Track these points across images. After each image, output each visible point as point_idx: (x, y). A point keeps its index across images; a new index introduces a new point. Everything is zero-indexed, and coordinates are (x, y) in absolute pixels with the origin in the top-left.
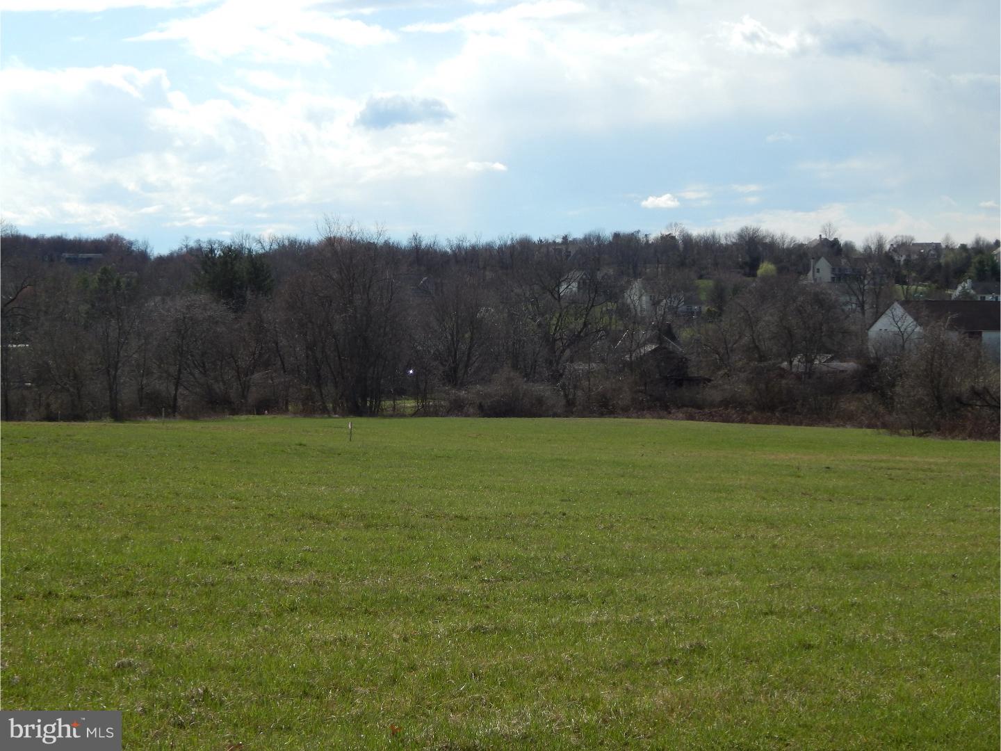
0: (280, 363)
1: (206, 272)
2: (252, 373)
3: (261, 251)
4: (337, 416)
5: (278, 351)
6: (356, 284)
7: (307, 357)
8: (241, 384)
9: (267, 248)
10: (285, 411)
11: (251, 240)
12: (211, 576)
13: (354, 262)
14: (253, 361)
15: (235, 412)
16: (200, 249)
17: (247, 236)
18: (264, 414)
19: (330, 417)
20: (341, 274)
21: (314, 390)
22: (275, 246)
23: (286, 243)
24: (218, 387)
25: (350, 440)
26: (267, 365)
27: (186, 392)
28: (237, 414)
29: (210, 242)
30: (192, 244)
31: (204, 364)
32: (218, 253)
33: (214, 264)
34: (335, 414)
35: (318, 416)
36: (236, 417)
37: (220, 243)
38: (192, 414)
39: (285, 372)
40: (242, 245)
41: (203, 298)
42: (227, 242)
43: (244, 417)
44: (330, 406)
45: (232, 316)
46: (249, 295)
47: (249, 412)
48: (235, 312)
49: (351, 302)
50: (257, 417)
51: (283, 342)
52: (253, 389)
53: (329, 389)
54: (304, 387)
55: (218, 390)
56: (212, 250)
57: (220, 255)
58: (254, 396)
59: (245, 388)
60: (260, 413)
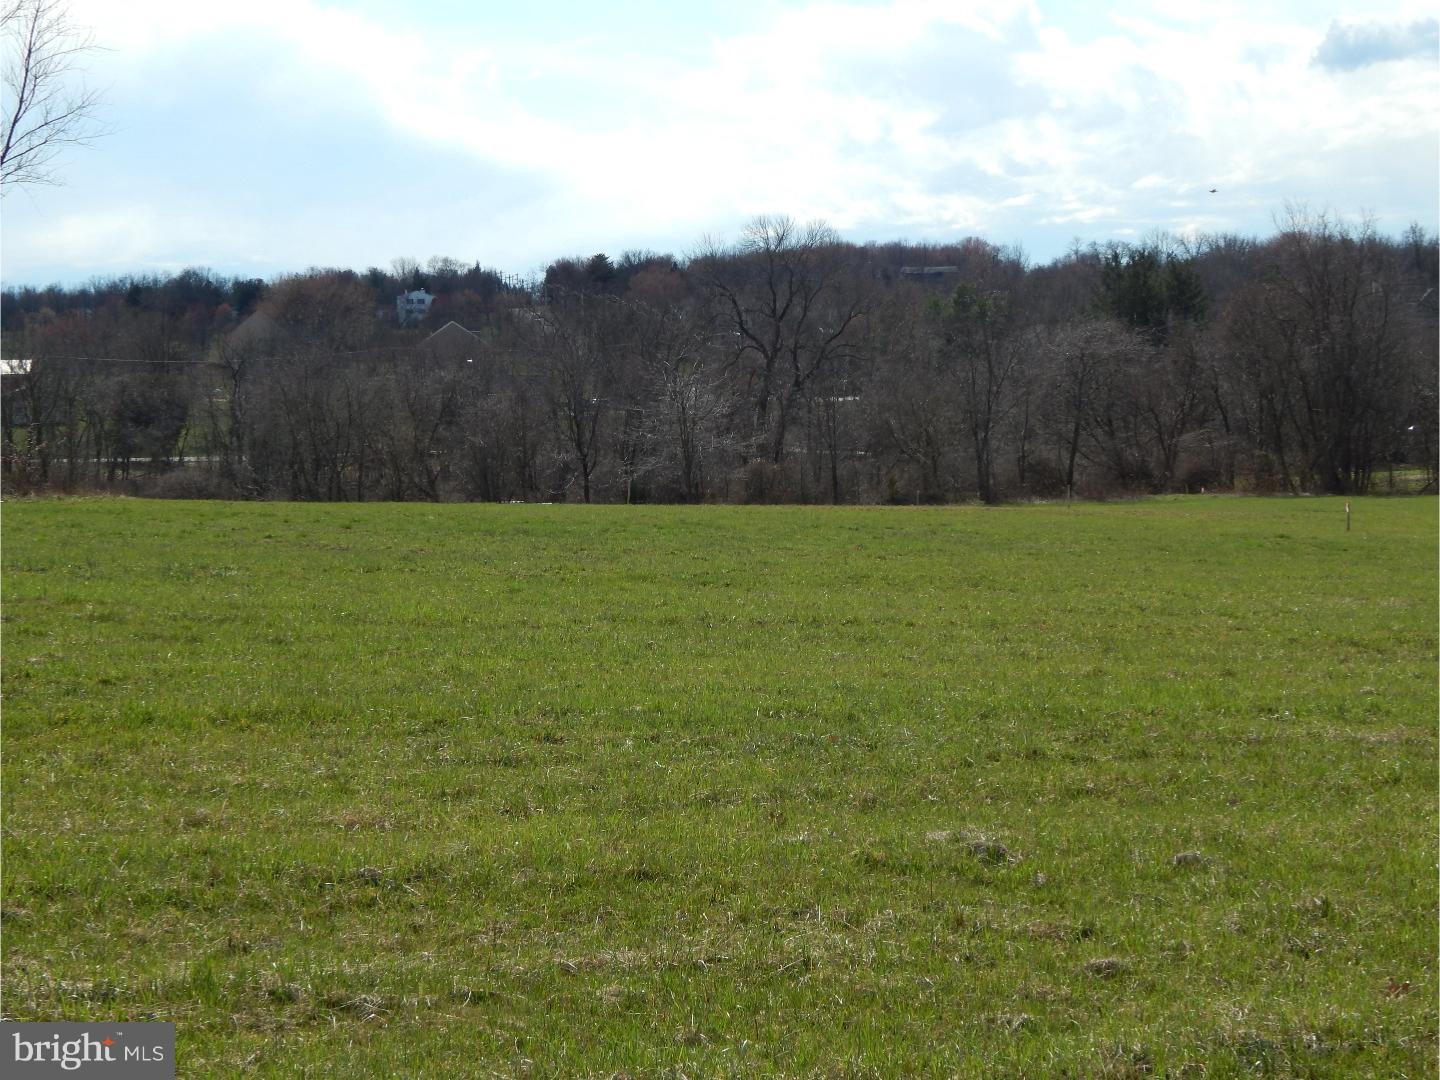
0: (1221, 417)
1: (1108, 287)
2: (1181, 433)
3: (1186, 256)
4: (1307, 494)
5: (1219, 401)
6: (1332, 300)
7: (1261, 409)
8: (1164, 449)
9: (1194, 251)
10: (1229, 488)
11: (1169, 239)
12: (1253, 730)
13: (1330, 267)
14: (1181, 416)
15: (1158, 489)
16: (1095, 256)
17: (1164, 234)
18: (1199, 492)
19: (1297, 495)
20: (1310, 286)
21: (1273, 457)
22: (1205, 249)
23: (1222, 243)
24: (1132, 455)
25: (1348, 529)
26: (1202, 421)
27: (1084, 462)
28: (1161, 493)
29: (1110, 245)
30: (1084, 248)
31: (1110, 421)
32: (1124, 261)
33: (1120, 276)
34: (1306, 492)
35: (1279, 494)
36: (1158, 497)
37: (1126, 246)
38: (1097, 493)
39: (1228, 430)
40: (1156, 247)
41: (1109, 325)
42: (1136, 243)
43: (1170, 497)
44: (1296, 480)
45: (1150, 350)
46: (1171, 319)
47: (1178, 490)
48: (1155, 345)
49: (1326, 327)
50: (1191, 496)
51: (1225, 386)
52: (1182, 456)
53: (1294, 456)
54: (1257, 452)
55: (1130, 458)
56: (1116, 257)
57: (1128, 264)
58: (1183, 467)
59: (1171, 455)
60: (1193, 490)
